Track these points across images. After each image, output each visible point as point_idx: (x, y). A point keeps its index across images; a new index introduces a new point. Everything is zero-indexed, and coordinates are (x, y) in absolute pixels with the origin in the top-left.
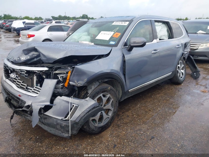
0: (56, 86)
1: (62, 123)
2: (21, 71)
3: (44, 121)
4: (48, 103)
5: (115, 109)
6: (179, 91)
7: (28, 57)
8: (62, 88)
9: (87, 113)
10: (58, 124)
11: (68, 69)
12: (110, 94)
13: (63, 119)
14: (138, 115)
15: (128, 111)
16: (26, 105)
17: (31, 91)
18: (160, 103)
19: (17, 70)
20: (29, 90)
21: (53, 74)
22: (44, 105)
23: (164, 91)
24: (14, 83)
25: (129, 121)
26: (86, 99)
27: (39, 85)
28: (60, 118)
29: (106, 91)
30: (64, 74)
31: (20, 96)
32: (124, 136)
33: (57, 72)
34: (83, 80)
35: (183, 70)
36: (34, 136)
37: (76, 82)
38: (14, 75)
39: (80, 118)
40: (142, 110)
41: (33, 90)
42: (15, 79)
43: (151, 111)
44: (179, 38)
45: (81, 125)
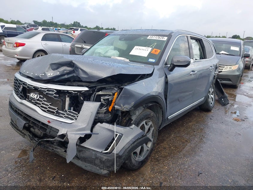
0: (98, 110)
1: (102, 156)
2: (48, 90)
3: (80, 155)
4: (89, 132)
5: (155, 140)
6: (211, 119)
7: (57, 73)
8: (105, 113)
9: (132, 144)
10: (97, 158)
11: (115, 90)
12: (152, 121)
13: (103, 152)
14: (176, 147)
15: (163, 142)
16: (60, 133)
17: (63, 116)
18: (195, 133)
19: (41, 89)
20: (61, 115)
21: (96, 95)
22: (84, 134)
23: (195, 119)
24: (37, 105)
25: (167, 154)
26: (131, 127)
27: (72, 108)
28: (100, 151)
29: (149, 117)
30: (110, 95)
31: (49, 122)
32: (167, 171)
33: (100, 93)
34: (129, 104)
35: (212, 95)
36: (57, 174)
37: (122, 105)
38: (36, 95)
39: (124, 150)
40: (178, 141)
41: (66, 115)
42: (38, 100)
43: (188, 142)
44: (210, 59)
45: (124, 159)
